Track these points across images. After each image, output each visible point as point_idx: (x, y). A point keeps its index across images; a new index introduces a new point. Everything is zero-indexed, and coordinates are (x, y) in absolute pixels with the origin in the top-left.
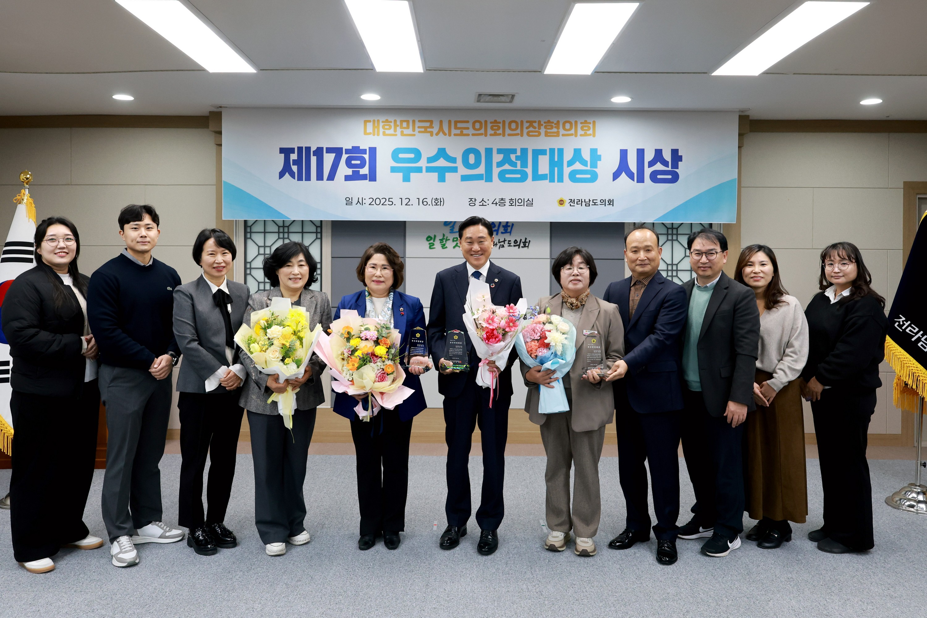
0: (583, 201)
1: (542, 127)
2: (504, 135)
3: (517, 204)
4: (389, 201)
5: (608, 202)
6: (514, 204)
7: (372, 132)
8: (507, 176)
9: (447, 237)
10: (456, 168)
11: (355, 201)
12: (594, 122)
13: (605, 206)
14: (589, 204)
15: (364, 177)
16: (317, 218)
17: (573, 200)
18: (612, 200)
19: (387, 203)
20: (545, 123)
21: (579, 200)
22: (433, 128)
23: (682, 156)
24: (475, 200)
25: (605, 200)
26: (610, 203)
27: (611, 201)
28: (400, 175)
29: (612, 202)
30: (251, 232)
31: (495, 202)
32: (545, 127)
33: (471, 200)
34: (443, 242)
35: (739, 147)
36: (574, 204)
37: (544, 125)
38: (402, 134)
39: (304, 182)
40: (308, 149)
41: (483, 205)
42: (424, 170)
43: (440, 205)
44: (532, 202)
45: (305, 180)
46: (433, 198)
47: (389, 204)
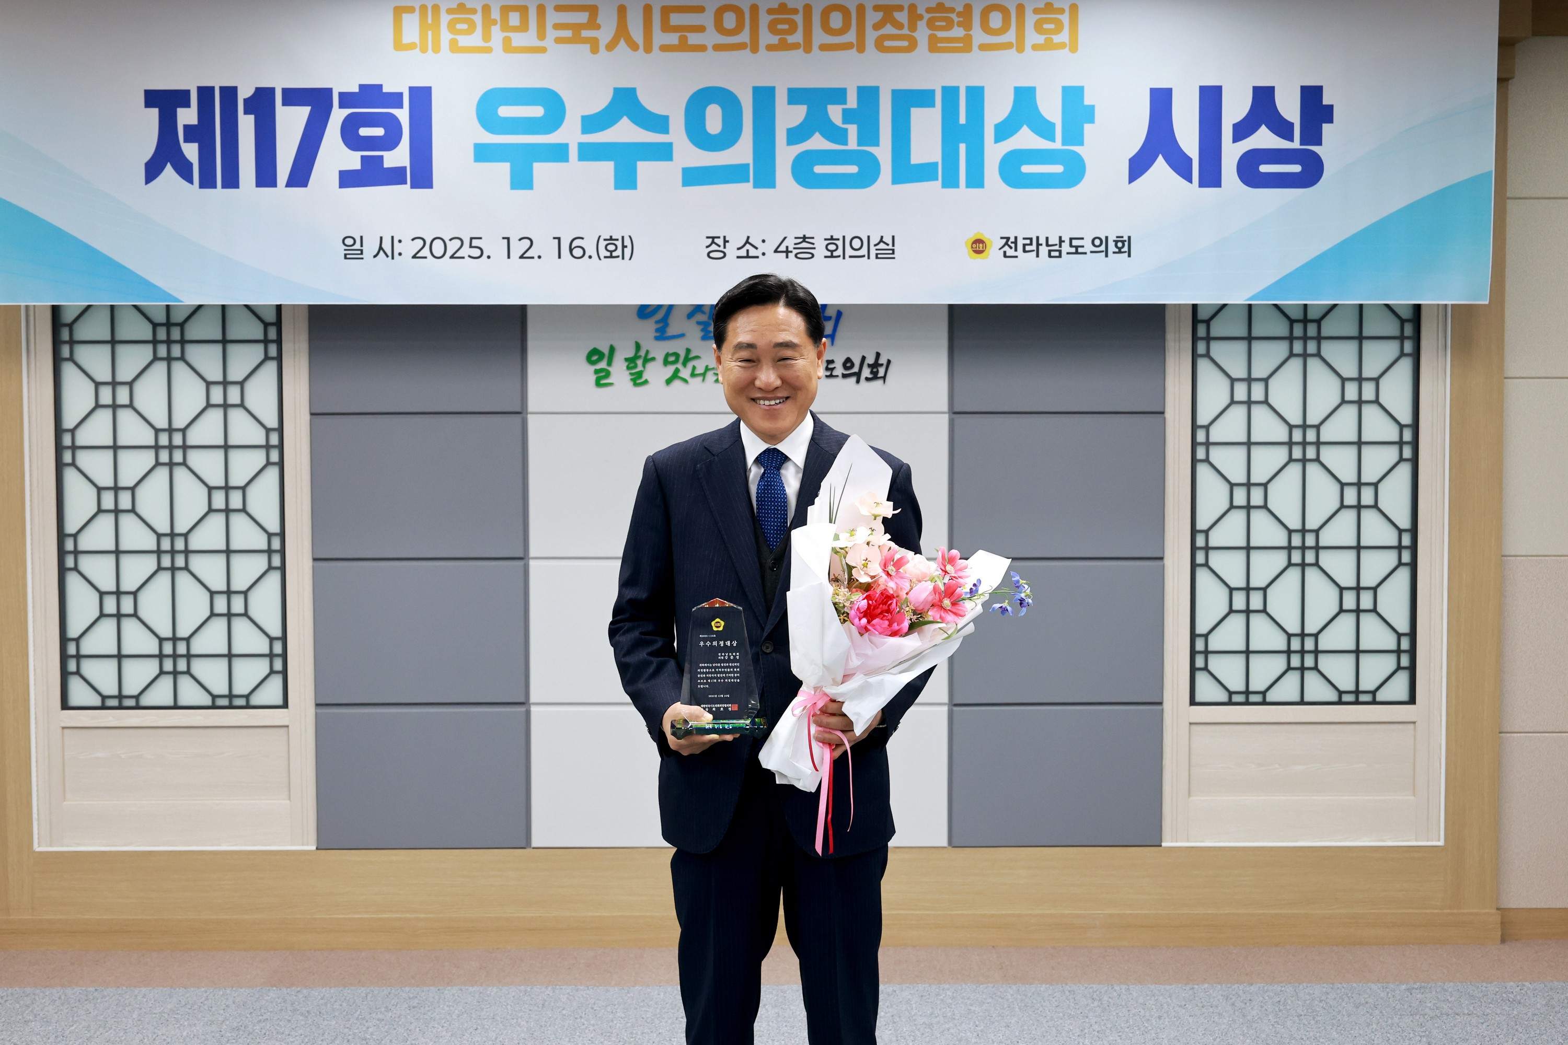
0: (1042, 241)
1: (922, 25)
2: (808, 49)
3: (849, 252)
4: (471, 246)
5: (1116, 246)
6: (839, 252)
7: (417, 41)
8: (819, 169)
9: (647, 352)
10: (669, 146)
11: (370, 247)
12: (1074, 8)
13: (1107, 256)
14: (1060, 252)
15: (395, 176)
16: (266, 298)
17: (1012, 239)
18: (1126, 238)
19: (466, 251)
20: (929, 10)
21: (1031, 239)
22: (598, 27)
23: (1332, 106)
24: (725, 241)
25: (1107, 238)
26: (1120, 249)
27: (1123, 242)
28: (504, 168)
29: (1126, 244)
30: (72, 342)
31: (783, 248)
32: (931, 24)
33: (713, 242)
34: (636, 366)
35: (1503, 81)
36: (1016, 250)
37: (927, 16)
38: (508, 47)
39: (219, 193)
40: (229, 93)
41: (748, 257)
42: (573, 152)
43: (623, 258)
44: (893, 245)
45: (224, 187)
46: (600, 237)
47: (470, 256)
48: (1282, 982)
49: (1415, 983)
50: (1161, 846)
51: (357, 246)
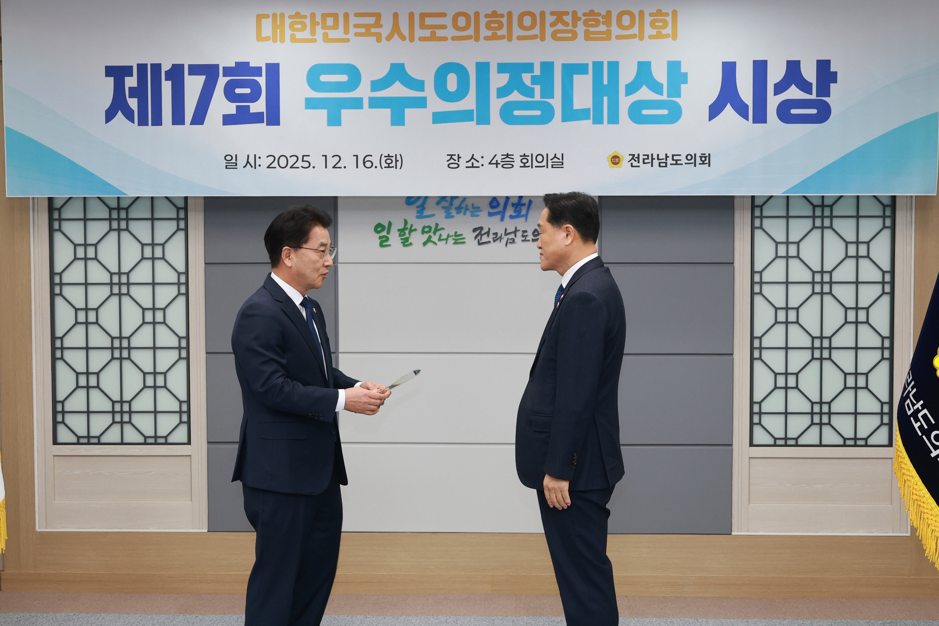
0: (655, 156)
1: (580, 24)
2: (510, 39)
3: (535, 163)
4: (303, 161)
5: (701, 160)
6: (529, 164)
7: (271, 35)
8: (516, 113)
9: (412, 225)
10: (425, 99)
11: (242, 162)
12: (675, 13)
13: (695, 166)
14: (666, 163)
15: (257, 118)
16: (178, 193)
17: (636, 156)
18: (707, 155)
19: (300, 164)
20: (584, 15)
21: (648, 156)
22: (381, 26)
23: (836, 73)
24: (459, 157)
25: (695, 155)
26: (703, 161)
27: (705, 157)
28: (323, 114)
29: (707, 158)
30: (60, 220)
31: (494, 161)
32: (586, 23)
33: (451, 158)
34: (405, 234)
36: (639, 162)
37: (583, 18)
38: (326, 39)
39: (150, 129)
40: (156, 68)
41: (473, 167)
42: (366, 103)
43: (396, 168)
44: (562, 160)
45: (152, 125)
46: (382, 155)
47: (302, 167)
48: (804, 619)
49: (888, 620)
50: (731, 534)
51: (234, 161)
